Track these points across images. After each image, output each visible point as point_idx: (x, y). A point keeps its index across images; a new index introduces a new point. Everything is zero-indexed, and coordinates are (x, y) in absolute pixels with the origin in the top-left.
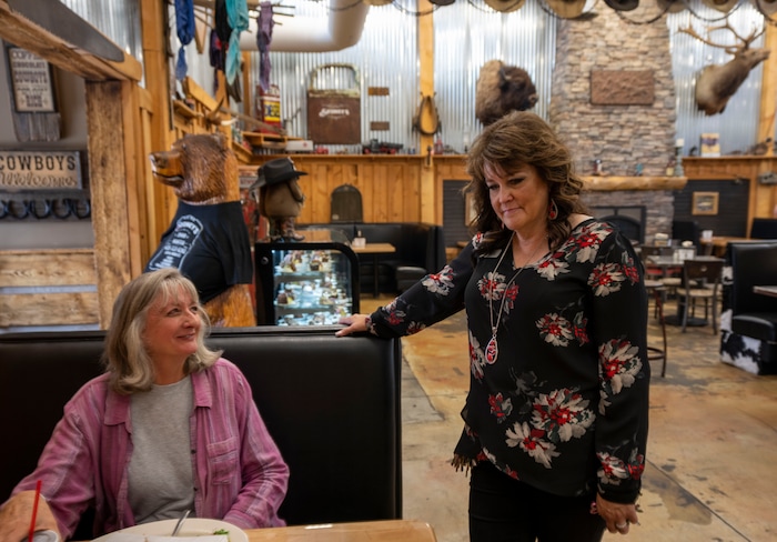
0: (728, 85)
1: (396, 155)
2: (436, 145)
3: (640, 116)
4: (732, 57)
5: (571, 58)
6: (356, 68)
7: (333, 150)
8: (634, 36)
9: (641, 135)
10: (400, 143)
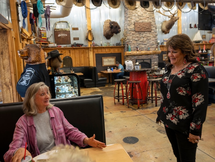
0: (170, 26)
1: (81, 47)
2: (93, 44)
3: (148, 34)
4: (170, 19)
5: (129, 19)
6: (68, 22)
7: (63, 46)
8: (145, 13)
9: (149, 40)
10: (82, 43)
